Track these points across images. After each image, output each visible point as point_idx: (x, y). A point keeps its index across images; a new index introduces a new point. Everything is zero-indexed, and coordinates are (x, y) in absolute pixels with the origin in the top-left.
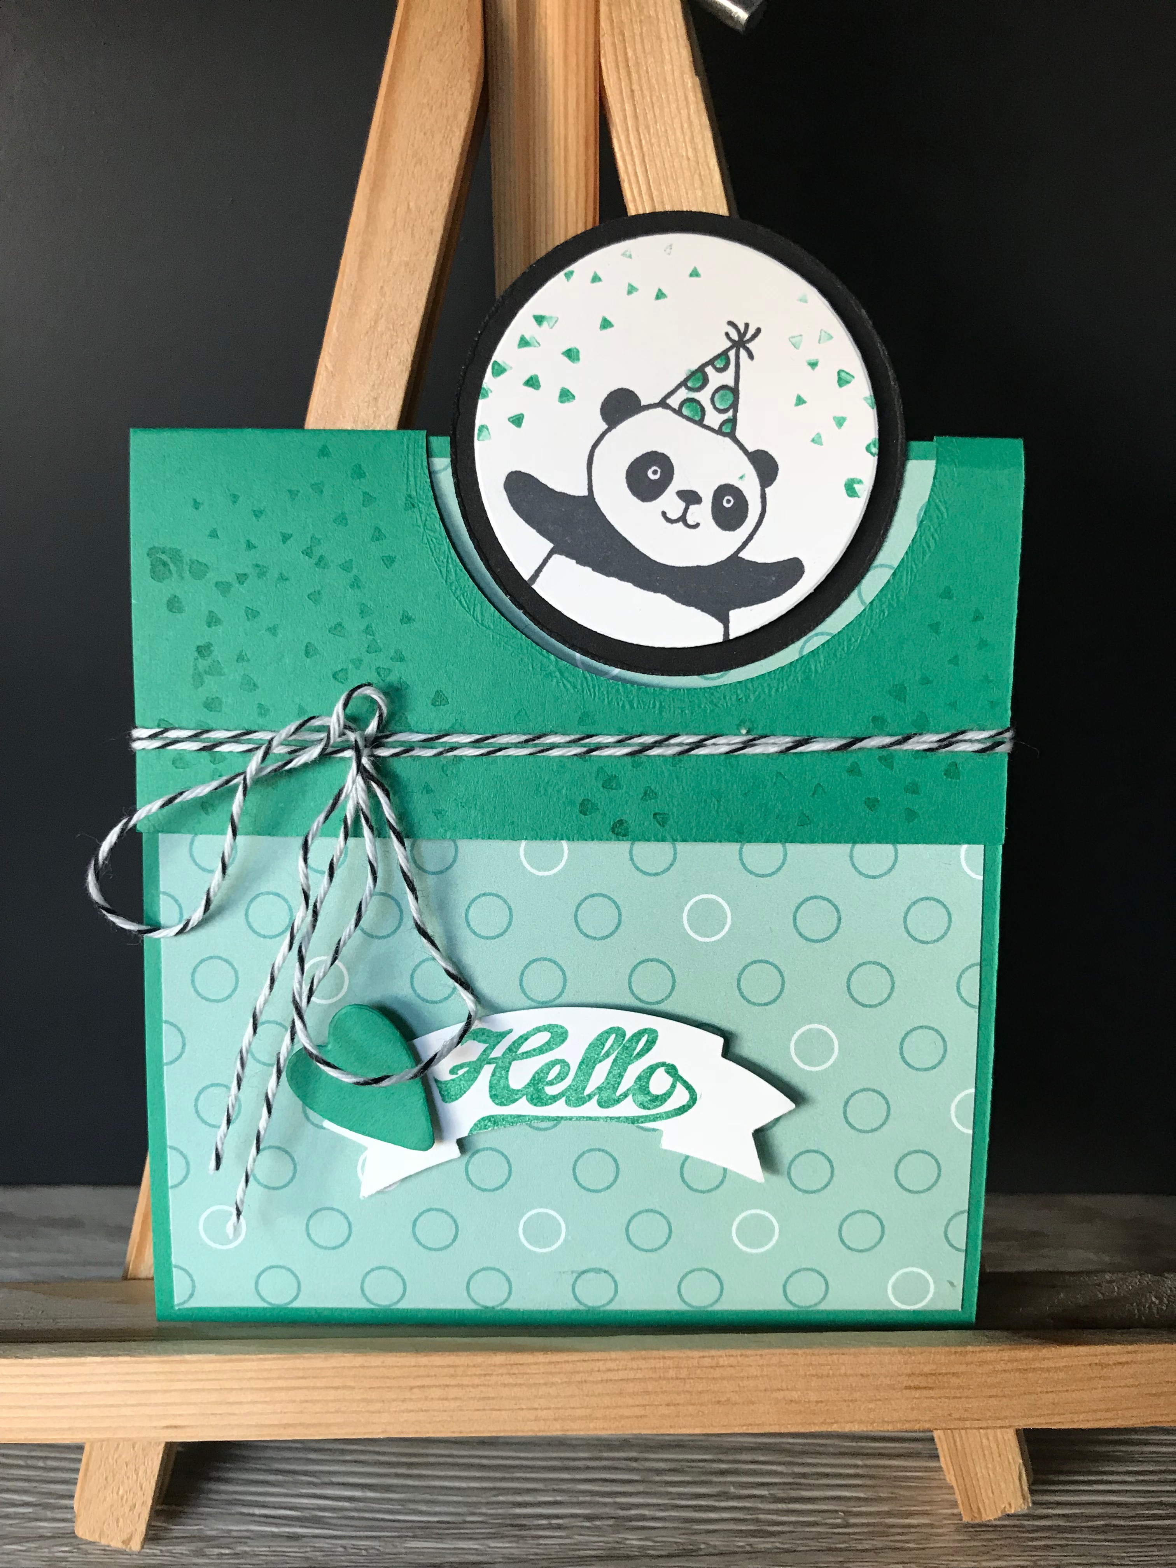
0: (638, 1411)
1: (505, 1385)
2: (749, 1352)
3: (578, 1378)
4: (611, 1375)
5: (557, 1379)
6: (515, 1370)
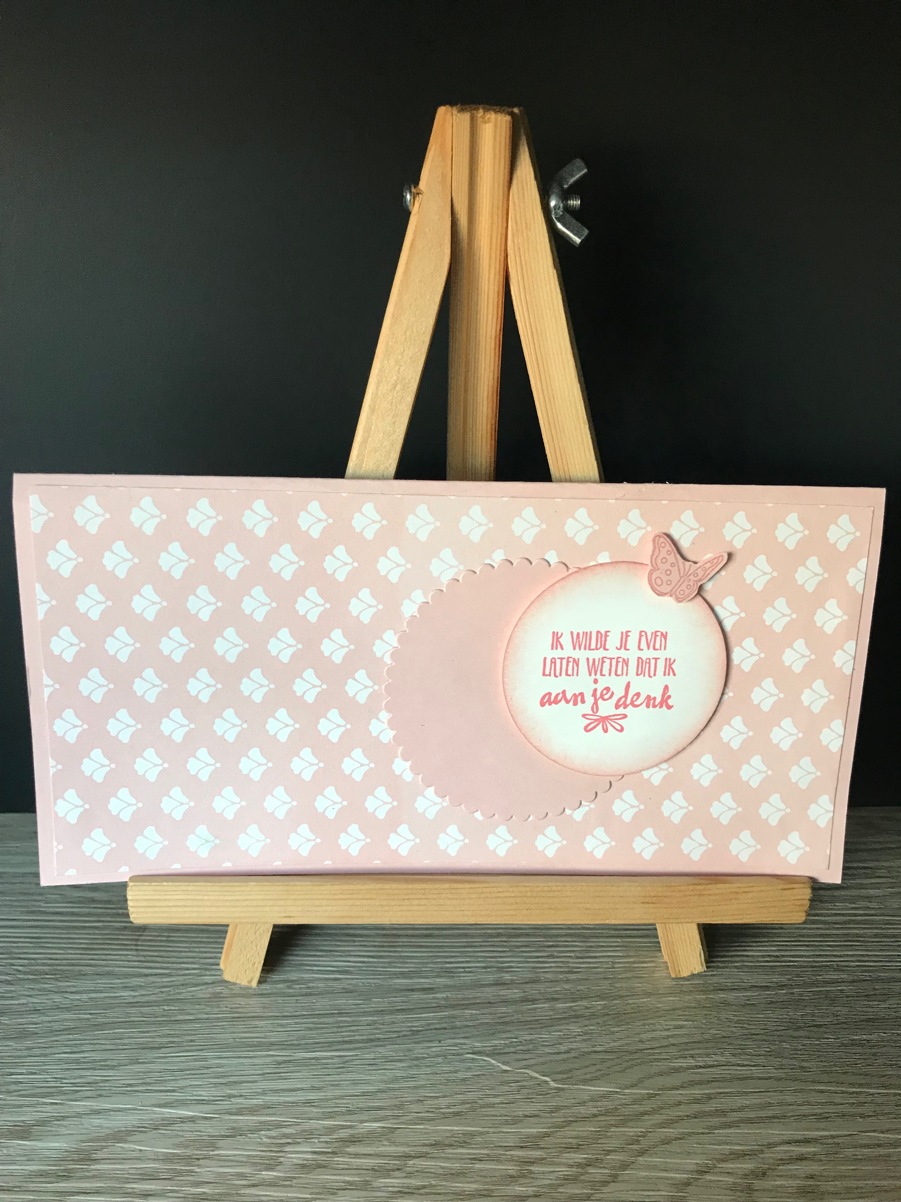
0: (512, 912)
1: (449, 899)
2: (566, 884)
3: (483, 895)
4: (500, 895)
5: (473, 896)
6: (454, 891)
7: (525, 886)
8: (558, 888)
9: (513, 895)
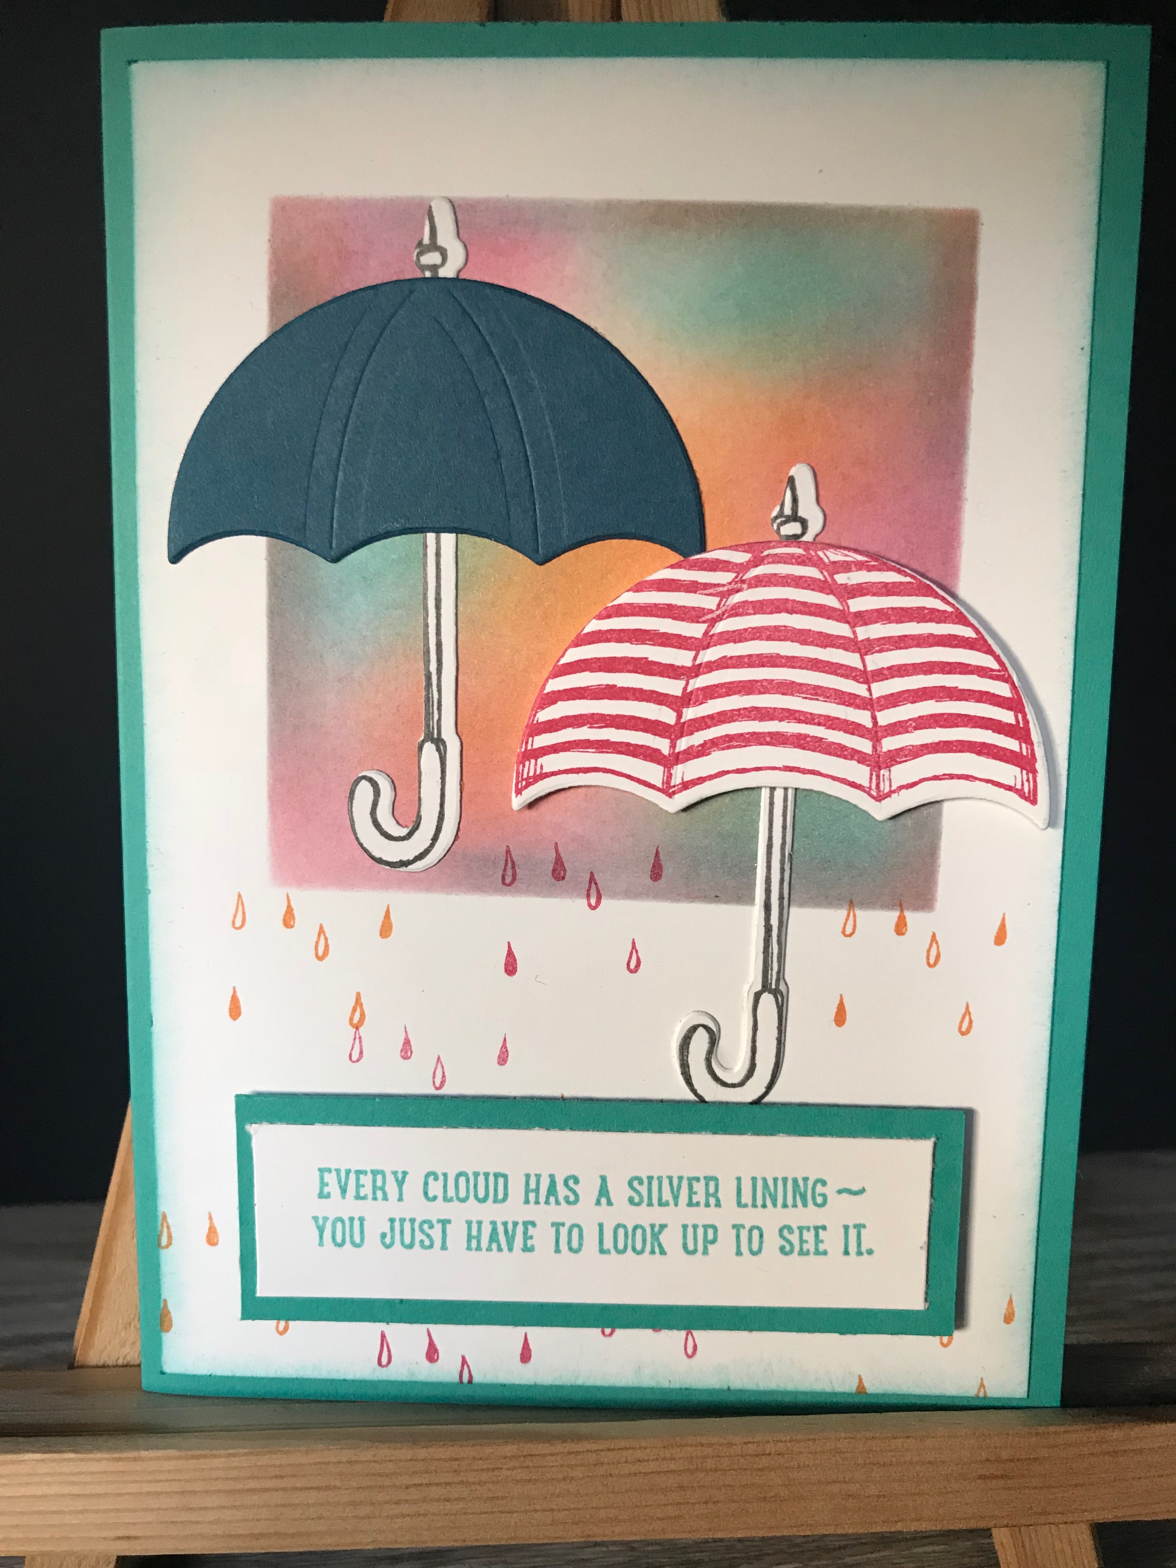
1: (517, 1481)
7: (702, 1445)
8: (780, 1445)
9: (673, 1466)
